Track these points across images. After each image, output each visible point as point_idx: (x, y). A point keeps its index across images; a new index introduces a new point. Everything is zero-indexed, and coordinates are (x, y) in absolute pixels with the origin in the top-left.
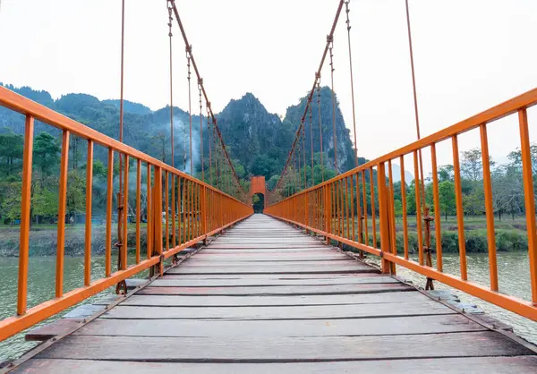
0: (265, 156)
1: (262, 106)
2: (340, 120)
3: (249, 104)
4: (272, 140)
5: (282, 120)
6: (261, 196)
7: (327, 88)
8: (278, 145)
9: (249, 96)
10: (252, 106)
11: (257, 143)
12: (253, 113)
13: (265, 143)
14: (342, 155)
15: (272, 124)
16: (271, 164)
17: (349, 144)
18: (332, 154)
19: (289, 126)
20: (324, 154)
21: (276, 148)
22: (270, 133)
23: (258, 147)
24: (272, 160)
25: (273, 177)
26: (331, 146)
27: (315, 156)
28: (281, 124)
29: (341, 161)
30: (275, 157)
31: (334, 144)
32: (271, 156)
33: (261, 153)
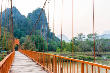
0: (19, 30)
1: (19, 12)
2: (46, 20)
4: (22, 24)
5: (26, 17)
6: (17, 45)
8: (24, 26)
10: (15, 11)
11: (16, 24)
12: (15, 14)
13: (19, 25)
14: (46, 31)
15: (22, 18)
16: (21, 33)
17: (48, 28)
18: (43, 31)
19: (28, 20)
20: (40, 30)
21: (23, 27)
22: (21, 22)
23: (17, 26)
24: (22, 31)
25: (21, 38)
26: (42, 28)
27: (37, 31)
28: (26, 19)
29: (45, 33)
30: (23, 30)
31: (44, 27)
32: (21, 30)
33: (18, 29)
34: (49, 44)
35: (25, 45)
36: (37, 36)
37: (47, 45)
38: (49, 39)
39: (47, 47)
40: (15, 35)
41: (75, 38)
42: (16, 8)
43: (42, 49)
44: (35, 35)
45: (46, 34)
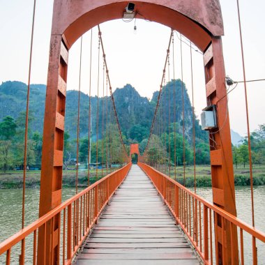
0: (138, 125)
1: (137, 92)
2: (188, 101)
3: (129, 91)
4: (143, 114)
5: (150, 101)
6: (136, 155)
7: (179, 80)
8: (147, 118)
9: (128, 86)
10: (131, 92)
11: (133, 116)
12: (131, 97)
13: (139, 117)
14: (189, 124)
15: (143, 104)
16: (143, 130)
17: (194, 116)
18: (183, 123)
20: (178, 123)
21: (146, 120)
22: (142, 110)
23: (134, 119)
24: (143, 128)
25: (143, 141)
26: (182, 118)
27: (172, 125)
28: (149, 104)
29: (189, 128)
30: (146, 126)
31: (184, 117)
32: (143, 125)
33: (137, 123)
34: (196, 150)
35: (149, 153)
36: (172, 136)
37: (192, 152)
38: (197, 139)
39: (192, 156)
40: (132, 136)
41: (254, 134)
42: (131, 86)
43: (182, 161)
44: (168, 132)
45: (191, 130)
